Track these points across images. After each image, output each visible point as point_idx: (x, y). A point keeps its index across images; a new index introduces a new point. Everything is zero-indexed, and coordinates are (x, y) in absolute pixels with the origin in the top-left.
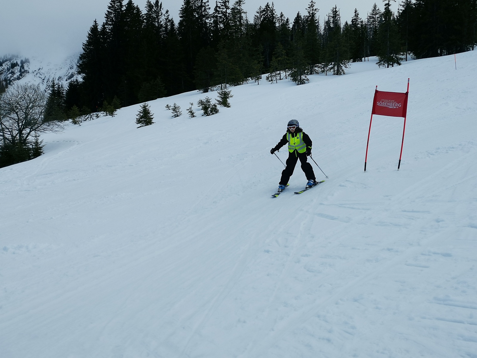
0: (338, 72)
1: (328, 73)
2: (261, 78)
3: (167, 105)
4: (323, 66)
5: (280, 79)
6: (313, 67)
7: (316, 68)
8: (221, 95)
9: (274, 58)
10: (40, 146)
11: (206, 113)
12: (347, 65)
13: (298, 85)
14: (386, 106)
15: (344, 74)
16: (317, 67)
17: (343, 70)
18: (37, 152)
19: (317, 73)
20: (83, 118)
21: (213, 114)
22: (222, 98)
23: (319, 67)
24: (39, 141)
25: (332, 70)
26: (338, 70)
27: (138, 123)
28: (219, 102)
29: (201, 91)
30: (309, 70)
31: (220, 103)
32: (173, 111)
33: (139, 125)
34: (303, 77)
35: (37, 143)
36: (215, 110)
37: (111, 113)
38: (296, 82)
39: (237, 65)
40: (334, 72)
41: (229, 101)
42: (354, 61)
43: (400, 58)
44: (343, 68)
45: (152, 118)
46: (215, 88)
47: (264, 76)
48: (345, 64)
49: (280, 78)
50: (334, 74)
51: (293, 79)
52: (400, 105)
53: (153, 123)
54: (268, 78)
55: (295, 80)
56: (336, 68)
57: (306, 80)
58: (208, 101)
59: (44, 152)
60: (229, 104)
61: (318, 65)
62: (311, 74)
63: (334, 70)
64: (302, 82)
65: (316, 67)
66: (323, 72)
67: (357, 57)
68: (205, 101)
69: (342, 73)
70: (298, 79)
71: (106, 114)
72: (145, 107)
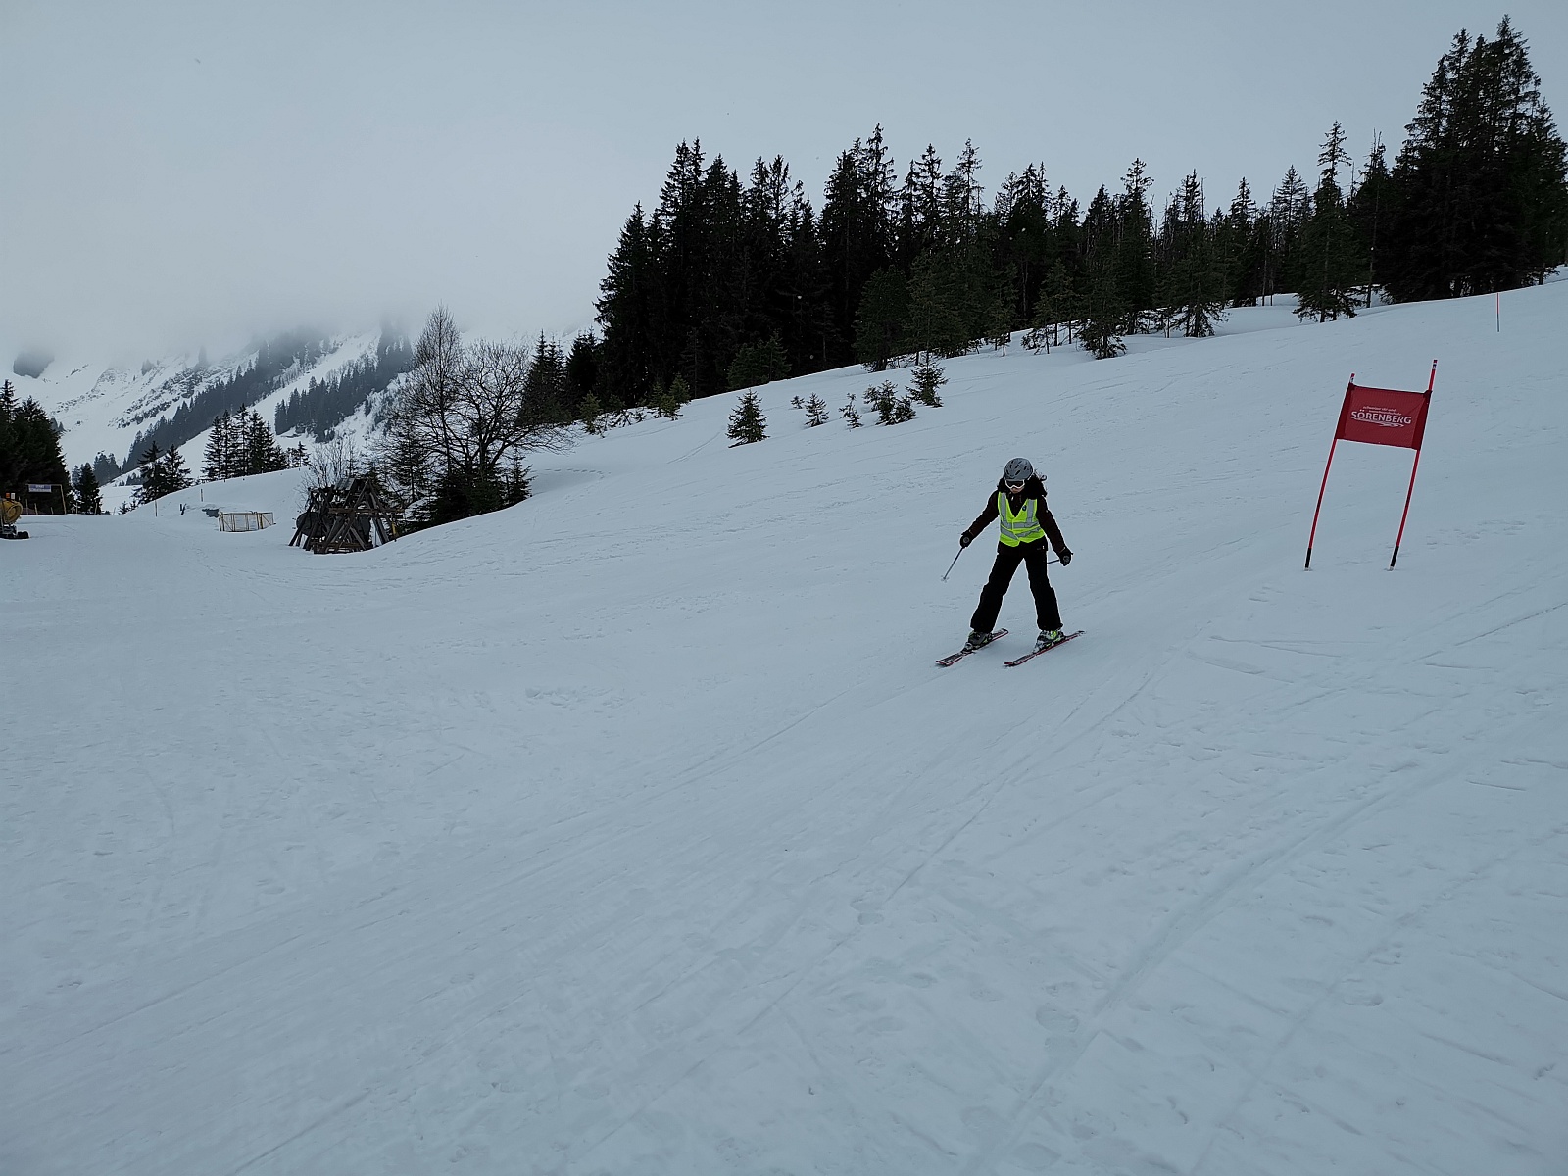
0: (1196, 331)
1: (1173, 332)
2: (1009, 341)
3: (796, 398)
4: (1160, 316)
5: (1056, 344)
6: (1136, 315)
7: (1143, 320)
8: (919, 377)
9: (1043, 296)
10: (524, 479)
11: (886, 418)
12: (1219, 313)
13: (1098, 358)
14: (1374, 421)
15: (1212, 334)
16: (1146, 318)
17: (1208, 326)
18: (517, 492)
19: (1145, 331)
20: (609, 418)
21: (902, 421)
22: (923, 385)
23: (1150, 318)
24: (522, 469)
25: (1182, 326)
26: (1197, 325)
27: (732, 437)
28: (913, 394)
29: (870, 368)
30: (1125, 324)
31: (917, 396)
32: (810, 411)
33: (735, 441)
34: (1112, 340)
35: (517, 472)
36: (905, 413)
37: (671, 412)
38: (1094, 351)
39: (954, 309)
40: (1188, 329)
41: (939, 391)
42: (1236, 305)
43: (1355, 300)
44: (1211, 320)
45: (764, 427)
46: (902, 363)
47: (1017, 336)
48: (1214, 312)
49: (1056, 342)
50: (1187, 335)
51: (1088, 345)
52: (1408, 421)
53: (765, 437)
54: (1026, 341)
55: (1091, 346)
56: (1192, 320)
57: (1119, 348)
58: (888, 392)
59: (531, 492)
60: (938, 399)
61: (1149, 314)
62: (1130, 333)
63: (1188, 325)
64: (1108, 352)
65: (1143, 316)
66: (1161, 328)
67: (1245, 294)
68: (881, 391)
69: (1207, 333)
70: (1098, 344)
71: (659, 413)
72: (749, 400)
